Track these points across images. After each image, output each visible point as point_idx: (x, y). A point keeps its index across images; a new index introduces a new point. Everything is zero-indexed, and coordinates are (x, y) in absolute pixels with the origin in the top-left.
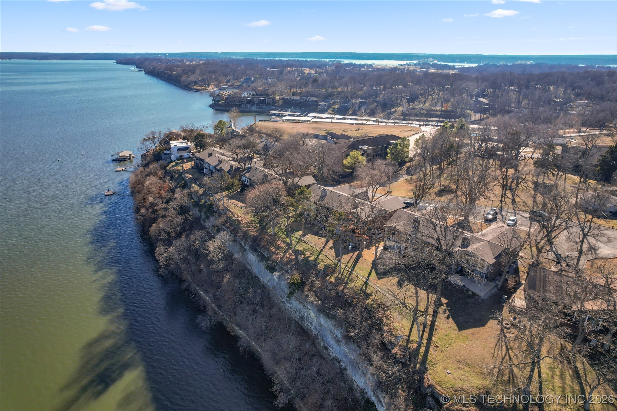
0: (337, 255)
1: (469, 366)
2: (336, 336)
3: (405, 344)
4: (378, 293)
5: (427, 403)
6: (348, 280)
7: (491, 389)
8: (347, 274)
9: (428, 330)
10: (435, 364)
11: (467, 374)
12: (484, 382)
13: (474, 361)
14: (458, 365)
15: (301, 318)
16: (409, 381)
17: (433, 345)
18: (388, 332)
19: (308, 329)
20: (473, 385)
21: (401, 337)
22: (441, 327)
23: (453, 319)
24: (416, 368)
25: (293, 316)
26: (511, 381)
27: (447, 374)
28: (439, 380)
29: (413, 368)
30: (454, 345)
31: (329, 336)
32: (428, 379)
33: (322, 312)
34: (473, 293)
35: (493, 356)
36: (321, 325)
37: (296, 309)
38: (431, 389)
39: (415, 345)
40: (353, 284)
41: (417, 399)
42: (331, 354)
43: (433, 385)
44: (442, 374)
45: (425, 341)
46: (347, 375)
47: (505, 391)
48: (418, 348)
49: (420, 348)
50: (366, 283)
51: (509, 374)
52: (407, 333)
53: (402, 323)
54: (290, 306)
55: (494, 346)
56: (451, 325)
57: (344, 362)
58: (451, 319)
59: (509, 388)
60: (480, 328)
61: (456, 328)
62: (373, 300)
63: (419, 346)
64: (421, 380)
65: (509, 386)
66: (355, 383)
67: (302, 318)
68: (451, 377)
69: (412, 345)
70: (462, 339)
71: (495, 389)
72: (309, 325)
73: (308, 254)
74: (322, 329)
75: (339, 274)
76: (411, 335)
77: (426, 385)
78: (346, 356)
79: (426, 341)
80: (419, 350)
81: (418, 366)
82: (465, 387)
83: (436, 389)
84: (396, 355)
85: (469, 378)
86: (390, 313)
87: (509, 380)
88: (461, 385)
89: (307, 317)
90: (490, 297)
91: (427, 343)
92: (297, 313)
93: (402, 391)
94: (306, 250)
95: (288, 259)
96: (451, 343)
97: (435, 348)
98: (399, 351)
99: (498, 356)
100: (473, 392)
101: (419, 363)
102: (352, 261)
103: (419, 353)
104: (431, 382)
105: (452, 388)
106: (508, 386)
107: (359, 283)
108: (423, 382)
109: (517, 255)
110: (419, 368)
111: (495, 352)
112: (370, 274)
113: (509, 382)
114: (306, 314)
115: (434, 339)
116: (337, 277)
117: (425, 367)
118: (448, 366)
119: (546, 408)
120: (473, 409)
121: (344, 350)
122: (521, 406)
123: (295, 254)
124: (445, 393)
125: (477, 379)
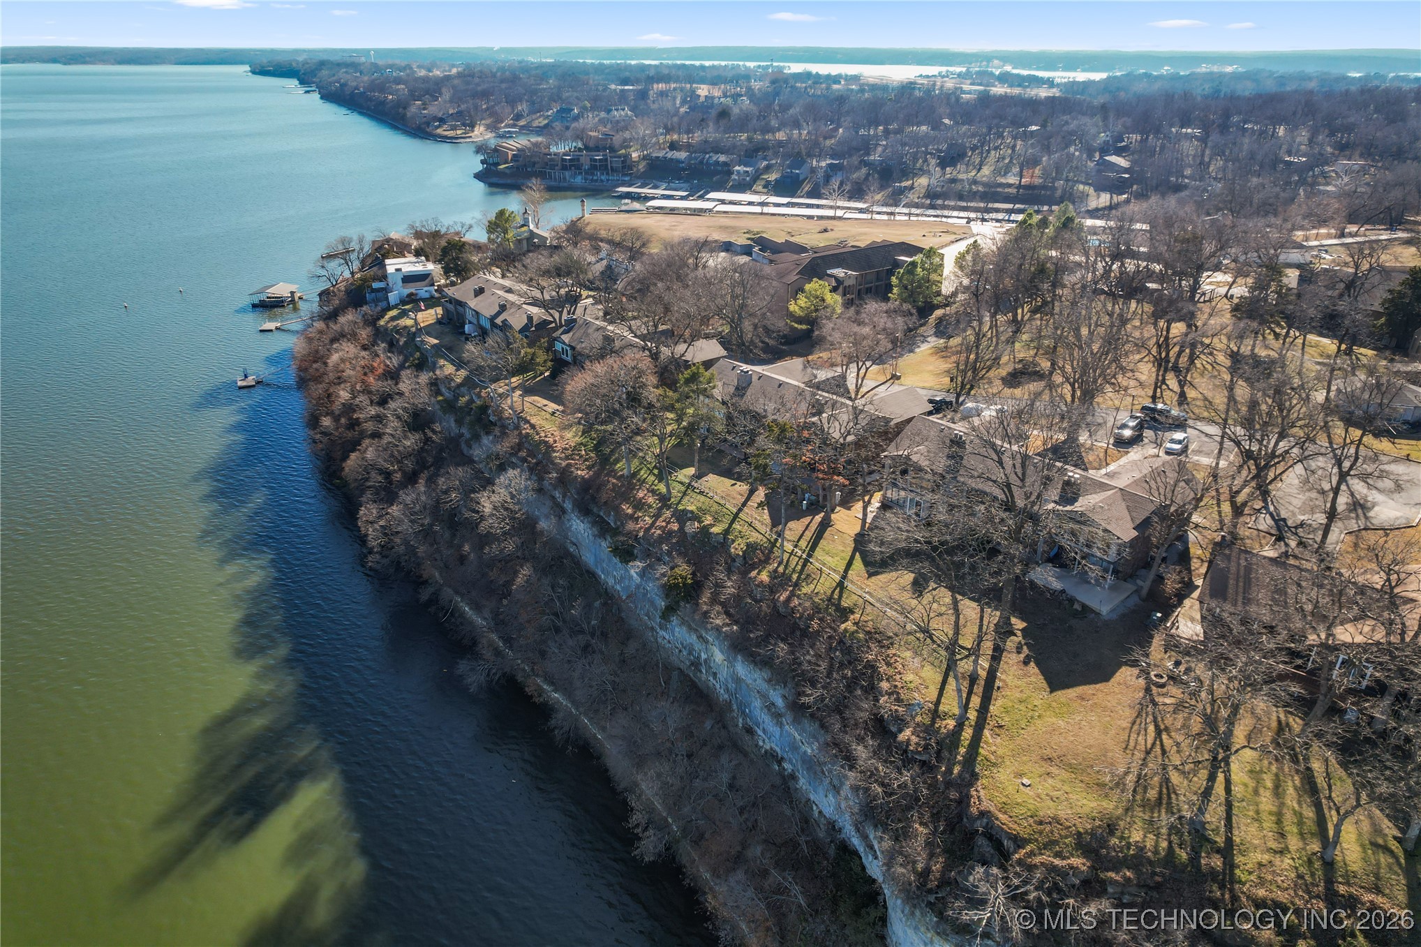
0: (775, 521)
1: (1071, 768)
2: (773, 704)
3: (927, 721)
4: (869, 609)
5: (976, 849)
6: (799, 578)
7: (1118, 818)
8: (797, 564)
9: (981, 689)
10: (994, 765)
11: (1068, 789)
12: (1104, 804)
13: (1084, 758)
14: (1046, 767)
15: (692, 664)
16: (937, 802)
17: (991, 723)
18: (890, 694)
19: (708, 687)
20: (1079, 810)
21: (919, 704)
22: (1010, 684)
23: (1038, 664)
24: (952, 773)
25: (674, 660)
26: (1164, 802)
27: (1022, 787)
28: (1004, 799)
29: (944, 774)
30: (1038, 722)
31: (757, 703)
32: (979, 797)
33: (740, 650)
34: (1084, 606)
35: (1126, 748)
36: (738, 680)
37: (682, 644)
38: (985, 820)
39: (951, 724)
40: (812, 586)
41: (953, 843)
42: (761, 743)
43: (989, 812)
44: (1010, 788)
45: (972, 715)
46: (797, 789)
47: (1151, 822)
48: (957, 728)
49: (962, 730)
50: (841, 585)
51: (1161, 786)
52: (933, 694)
53: (923, 675)
54: (667, 637)
55: (1129, 725)
56: (1033, 679)
57: (791, 762)
58: (1032, 664)
59: (1159, 816)
60: (1098, 686)
61: (1045, 685)
62: (856, 624)
63: (960, 726)
64: (964, 800)
65: (1159, 811)
66: (815, 808)
67: (696, 664)
68: (1031, 793)
69: (944, 722)
70: (1057, 711)
71: (1128, 819)
72: (711, 679)
73: (708, 520)
74: (740, 689)
75: (780, 564)
76: (943, 700)
77: (974, 810)
78: (794, 747)
79: (975, 714)
80: (960, 735)
81: (956, 770)
82: (1062, 815)
83: (997, 819)
84: (907, 746)
85: (1071, 795)
86: (894, 652)
87: (1160, 798)
88: (1053, 811)
89: (706, 661)
90: (1123, 616)
91: (977, 717)
92: (685, 653)
93: (921, 824)
94: (704, 512)
95: (663, 532)
96: (1032, 718)
97: (996, 729)
98: (913, 737)
99: (1138, 747)
100: (1079, 825)
101: (959, 762)
102: (808, 534)
103: (959, 740)
104: (986, 805)
105: (1032, 817)
106: (1156, 811)
107: (824, 586)
108: (968, 805)
109: (1188, 520)
110: (960, 774)
111: (1132, 738)
112: (849, 564)
113: (1160, 803)
114: (704, 656)
115: (993, 709)
116: (775, 571)
117: (973, 771)
118: (1025, 769)
119: (1239, 859)
120: (1078, 861)
121: (789, 734)
122: (1183, 855)
123: (678, 520)
124: (1015, 828)
125: (1089, 796)
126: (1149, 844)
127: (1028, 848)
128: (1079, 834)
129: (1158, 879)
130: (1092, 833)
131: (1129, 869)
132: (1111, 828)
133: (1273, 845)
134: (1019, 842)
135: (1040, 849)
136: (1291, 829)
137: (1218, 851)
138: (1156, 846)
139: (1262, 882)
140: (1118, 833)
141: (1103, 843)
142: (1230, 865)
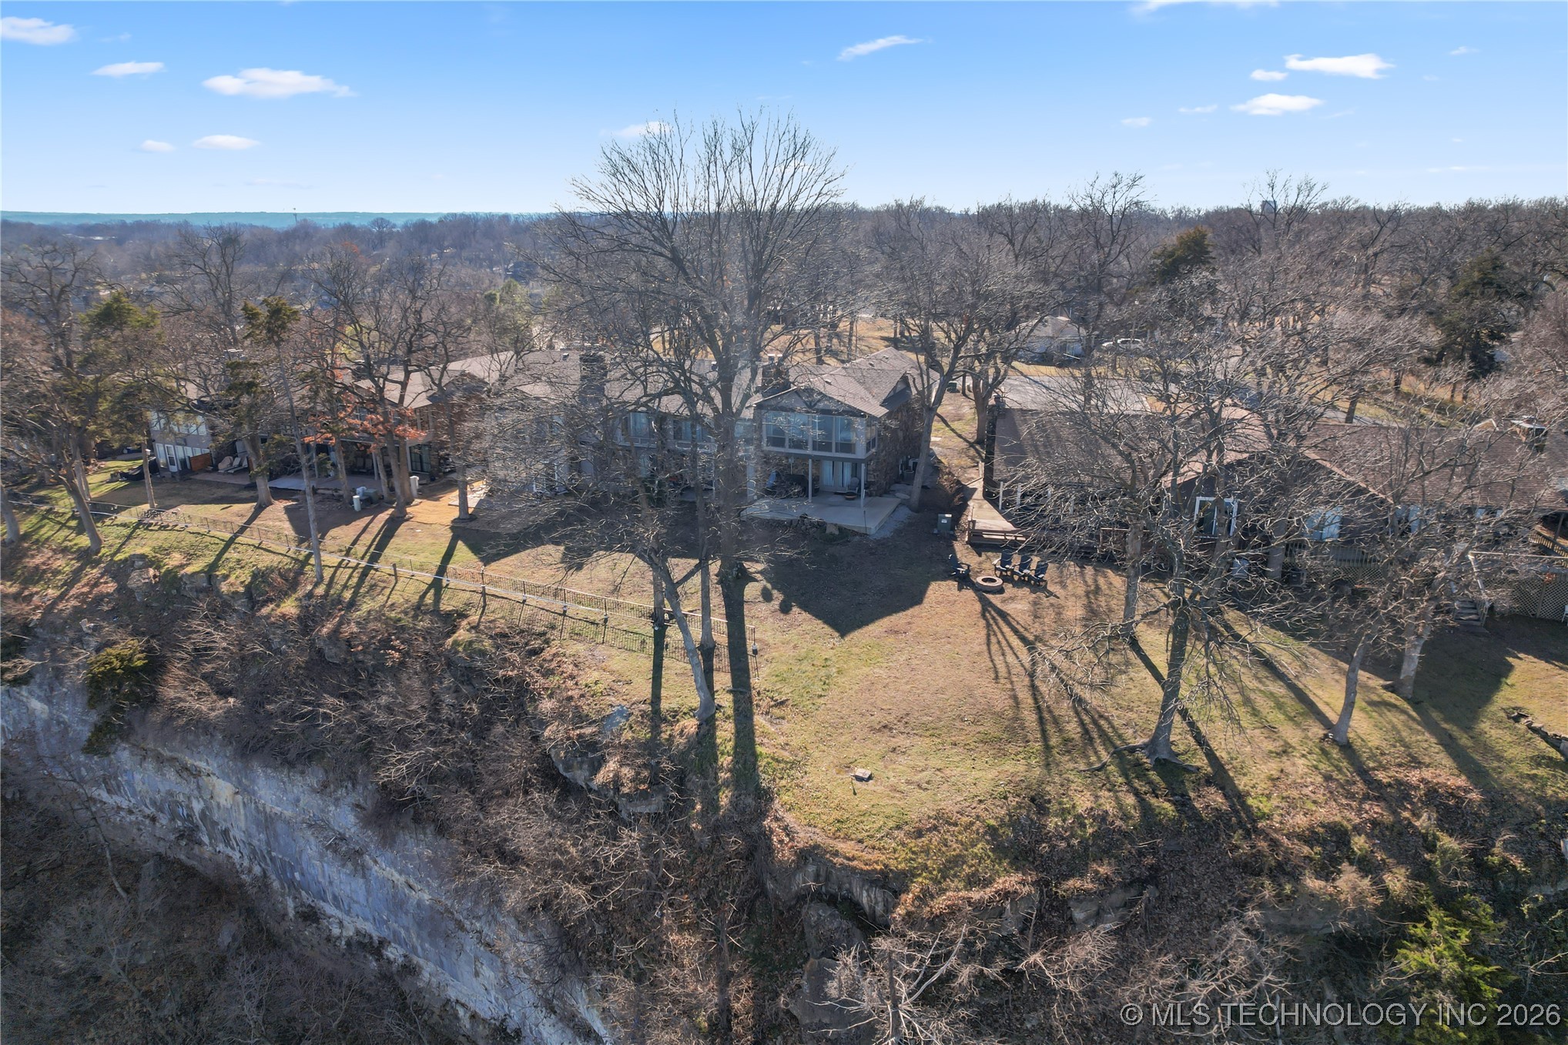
0: (303, 533)
1: (931, 731)
3: (644, 734)
4: (493, 604)
6: (355, 594)
7: (1041, 783)
8: (350, 577)
9: (726, 662)
10: (793, 765)
11: (939, 764)
12: (1009, 766)
13: (941, 710)
14: (885, 741)
16: (702, 876)
17: (761, 703)
18: (560, 716)
20: (974, 791)
21: (620, 713)
22: (771, 641)
23: (805, 607)
24: (717, 808)
25: (146, 841)
26: (1095, 735)
27: (858, 784)
28: (836, 815)
29: (704, 813)
30: (841, 680)
31: (310, 848)
32: (785, 829)
33: (254, 751)
34: (841, 529)
35: (997, 677)
36: (267, 821)
37: (154, 803)
38: (811, 869)
39: (690, 725)
40: (381, 599)
42: (336, 931)
43: (817, 846)
44: (838, 791)
45: (725, 700)
46: (419, 991)
47: (1094, 772)
48: (705, 728)
49: (714, 728)
50: (437, 586)
51: (1077, 713)
52: (645, 690)
53: (615, 667)
54: (125, 804)
55: (985, 647)
56: (805, 626)
57: (401, 942)
58: (795, 610)
59: (1099, 758)
60: (910, 612)
61: (828, 629)
62: (475, 628)
63: (708, 723)
64: (758, 846)
65: (1096, 752)
66: (461, 1012)
67: (188, 835)
68: (879, 789)
69: (677, 728)
70: (863, 656)
71: (1057, 779)
72: (221, 847)
73: (175, 559)
74: (276, 836)
75: (316, 585)
76: (664, 693)
77: (785, 855)
78: (397, 904)
79: (730, 697)
80: (713, 737)
81: (725, 798)
82: (950, 806)
83: (836, 854)
84: (617, 790)
85: (948, 772)
86: (554, 650)
87: (1086, 732)
88: (931, 805)
89: (203, 815)
90: (898, 532)
91: (735, 702)
92: (164, 820)
93: (681, 929)
94: (167, 551)
95: (84, 602)
96: (828, 677)
97: (776, 711)
98: (625, 770)
99: (1014, 671)
100: (983, 814)
101: (726, 784)
102: (367, 539)
103: (714, 746)
104: (804, 837)
105: (898, 827)
106: (1091, 753)
107: (408, 590)
108: (770, 848)
110: (734, 804)
111: (997, 662)
112: (448, 556)
113: (1091, 739)
114: (197, 806)
115: (757, 681)
116: (310, 595)
117: (758, 787)
118: (852, 753)
119: (1242, 783)
120: (1009, 881)
122: (1166, 807)
123: (115, 578)
124: (872, 859)
125: (978, 764)
126: (1109, 807)
127: (915, 888)
128: (992, 831)
129: (1149, 860)
130: (1014, 823)
131: (1100, 860)
132: (1039, 803)
133: (1269, 745)
134: (891, 883)
135: (936, 882)
136: (1275, 717)
137: (1209, 781)
138: (1120, 806)
139: (1292, 804)
140: (1054, 807)
141: (1039, 834)
142: (1237, 798)
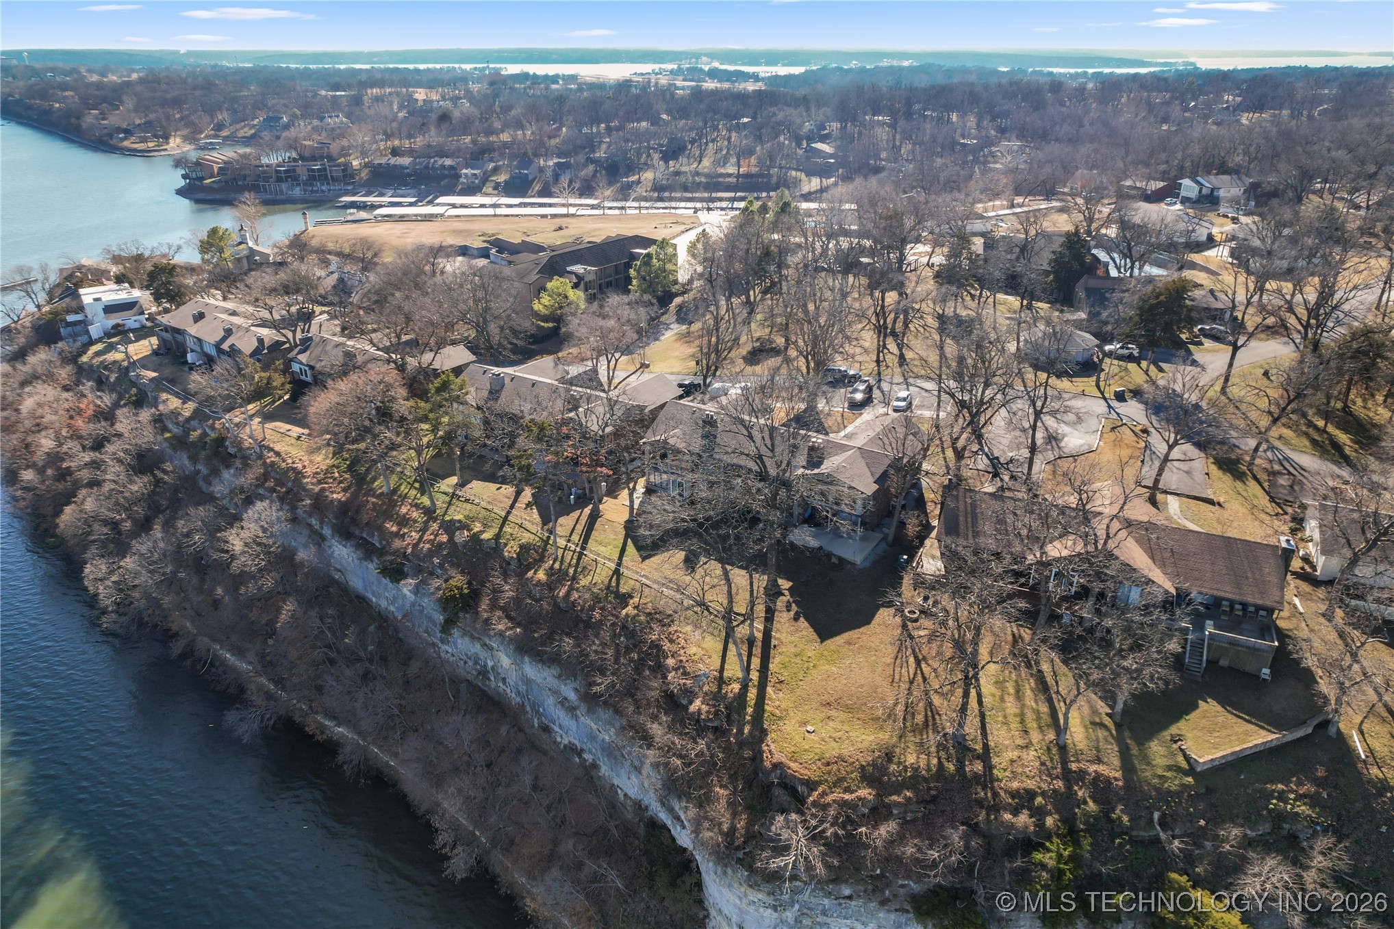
0: (545, 519)
1: (848, 709)
2: (566, 699)
3: (714, 689)
4: (646, 591)
5: (774, 800)
6: (575, 571)
7: (894, 746)
8: (572, 558)
9: (759, 650)
10: (780, 718)
11: (846, 727)
12: (881, 736)
13: (858, 698)
14: (826, 712)
15: (480, 673)
16: (733, 764)
17: (772, 680)
18: (676, 669)
19: (499, 694)
20: (860, 746)
21: (704, 675)
22: (784, 641)
23: (807, 619)
24: (743, 733)
25: (461, 672)
26: (930, 723)
27: (807, 734)
28: (793, 749)
29: (737, 735)
30: (814, 672)
31: (550, 701)
32: (770, 751)
33: (526, 652)
34: (840, 559)
35: (893, 682)
36: (528, 681)
37: (467, 655)
38: (779, 771)
39: (736, 687)
40: (589, 578)
41: (753, 799)
42: (559, 739)
43: (781, 763)
44: (797, 737)
45: (754, 676)
46: (600, 777)
47: (921, 744)
48: (743, 691)
49: (747, 691)
50: (617, 573)
51: (926, 710)
52: (716, 662)
53: (704, 646)
54: (450, 651)
55: (893, 661)
56: (804, 633)
57: (590, 752)
58: (802, 619)
59: (928, 737)
60: (861, 630)
61: (816, 636)
62: (636, 607)
63: (745, 688)
64: (757, 756)
65: (927, 733)
66: (619, 792)
67: (483, 673)
68: (816, 738)
69: (730, 687)
70: (829, 658)
71: (902, 745)
72: (501, 684)
73: (477, 527)
74: (532, 689)
75: (555, 561)
76: (726, 667)
77: (767, 764)
78: (592, 737)
79: (757, 674)
80: (746, 696)
81: (747, 729)
82: (845, 753)
83: (789, 768)
84: (699, 716)
85: (851, 734)
86: (675, 628)
87: (926, 721)
88: (837, 751)
89: (493, 668)
90: (875, 562)
91: (760, 677)
92: (470, 663)
93: (721, 786)
94: (473, 519)
95: (432, 545)
96: (808, 669)
97: (778, 685)
98: (704, 706)
99: (903, 679)
100: (861, 759)
101: (748, 722)
102: (580, 528)
103: (745, 701)
104: (778, 757)
105: (819, 760)
106: (925, 733)
107: (600, 576)
108: (762, 760)
109: (919, 469)
110: (751, 733)
111: (896, 671)
112: (623, 551)
113: (927, 726)
114: (490, 664)
115: (773, 667)
116: (552, 568)
117: (762, 727)
118: (808, 716)
119: (995, 760)
120: (865, 793)
121: (586, 726)
122: (951, 767)
123: (446, 531)
124: (806, 774)
125: (867, 732)
126: (922, 764)
127: (820, 789)
128: (862, 767)
129: (933, 793)
130: (874, 764)
131: (908, 789)
132: (889, 756)
133: (1020, 742)
134: (811, 785)
135: (830, 788)
136: (1032, 725)
137: (978, 757)
138: (928, 765)
139: (1015, 775)
140: (896, 760)
141: (883, 770)
142: (989, 767)
